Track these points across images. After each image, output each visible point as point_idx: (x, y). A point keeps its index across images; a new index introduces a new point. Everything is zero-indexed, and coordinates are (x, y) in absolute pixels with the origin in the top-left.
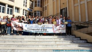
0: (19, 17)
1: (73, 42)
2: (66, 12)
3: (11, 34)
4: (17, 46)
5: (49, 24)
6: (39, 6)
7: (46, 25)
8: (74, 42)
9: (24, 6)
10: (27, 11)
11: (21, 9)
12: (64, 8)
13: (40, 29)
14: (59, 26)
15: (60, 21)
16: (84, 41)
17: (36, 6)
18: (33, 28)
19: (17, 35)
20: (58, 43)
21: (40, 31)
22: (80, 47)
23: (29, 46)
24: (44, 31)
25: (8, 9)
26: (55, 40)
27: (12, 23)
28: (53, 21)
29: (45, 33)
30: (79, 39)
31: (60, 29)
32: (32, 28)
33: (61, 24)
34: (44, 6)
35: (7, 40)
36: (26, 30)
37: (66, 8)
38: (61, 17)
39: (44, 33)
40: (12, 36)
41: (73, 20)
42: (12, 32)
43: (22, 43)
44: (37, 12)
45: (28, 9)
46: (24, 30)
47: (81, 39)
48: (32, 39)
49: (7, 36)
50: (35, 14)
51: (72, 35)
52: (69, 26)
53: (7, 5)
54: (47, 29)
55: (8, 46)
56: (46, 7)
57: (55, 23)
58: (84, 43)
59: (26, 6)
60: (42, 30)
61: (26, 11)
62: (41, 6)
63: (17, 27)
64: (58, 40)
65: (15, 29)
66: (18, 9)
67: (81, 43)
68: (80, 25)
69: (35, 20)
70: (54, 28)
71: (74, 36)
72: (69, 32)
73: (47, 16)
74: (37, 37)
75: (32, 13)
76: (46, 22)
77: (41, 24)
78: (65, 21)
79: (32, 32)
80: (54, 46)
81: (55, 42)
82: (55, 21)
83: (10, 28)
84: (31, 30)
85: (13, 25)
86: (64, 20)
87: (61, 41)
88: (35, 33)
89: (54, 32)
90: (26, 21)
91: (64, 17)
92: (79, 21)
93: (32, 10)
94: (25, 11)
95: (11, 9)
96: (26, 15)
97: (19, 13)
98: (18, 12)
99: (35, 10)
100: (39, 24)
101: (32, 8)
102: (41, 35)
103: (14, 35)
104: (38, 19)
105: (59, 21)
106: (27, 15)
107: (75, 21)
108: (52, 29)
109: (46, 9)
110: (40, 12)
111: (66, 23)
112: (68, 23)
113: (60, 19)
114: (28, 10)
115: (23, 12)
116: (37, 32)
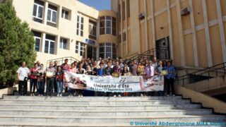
1: (176, 107)
3: (64, 95)
6: (110, 33)
8: (178, 106)
9: (78, 33)
10: (85, 44)
11: (72, 41)
12: (164, 39)
13: (117, 85)
14: (152, 79)
15: (152, 68)
16: (195, 106)
18: (104, 84)
20: (149, 109)
21: (117, 88)
23: (100, 114)
24: (124, 88)
25: (47, 42)
26: (145, 104)
29: (127, 91)
30: (188, 101)
31: (153, 84)
32: (102, 84)
33: (155, 74)
34: (121, 33)
36: (91, 88)
37: (168, 38)
40: (65, 99)
41: (183, 64)
42: (64, 91)
44: (105, 46)
45: (86, 40)
46: (88, 88)
47: (192, 103)
48: (103, 103)
50: (102, 50)
51: (177, 95)
53: (44, 35)
54: (129, 85)
56: (124, 34)
58: (196, 108)
59: (82, 34)
60: (121, 86)
61: (82, 44)
62: (114, 33)
63: (75, 82)
64: (149, 104)
66: (65, 41)
67: (190, 109)
70: (143, 83)
72: (171, 90)
75: (95, 49)
76: (127, 71)
77: (118, 77)
78: (163, 69)
79: (103, 90)
81: (143, 108)
86: (161, 68)
87: (154, 106)
89: (142, 89)
92: (194, 66)
93: (94, 42)
94: (79, 44)
95: (51, 42)
96: (81, 53)
97: (69, 49)
98: (65, 48)
99: (100, 42)
101: (95, 38)
104: (112, 67)
105: (150, 70)
106: (84, 53)
107: (186, 65)
108: (139, 84)
109: (125, 39)
110: (111, 47)
111: (165, 72)
114: (87, 43)
115: (77, 47)
116: (112, 90)
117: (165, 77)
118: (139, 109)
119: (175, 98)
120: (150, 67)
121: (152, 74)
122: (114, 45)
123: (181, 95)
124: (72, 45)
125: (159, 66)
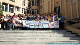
0: (19, 15)
1: (65, 36)
2: (60, 10)
3: (13, 29)
4: (18, 39)
5: (45, 21)
6: (36, 5)
7: (42, 21)
8: (66, 35)
9: (23, 5)
10: (26, 9)
11: (21, 8)
12: (58, 7)
13: (37, 25)
14: (53, 22)
17: (33, 5)
19: (18, 30)
20: (52, 36)
22: (71, 39)
24: (41, 27)
25: (10, 8)
26: (50, 34)
27: (13, 20)
28: (48, 18)
29: (42, 28)
30: (70, 33)
31: (54, 25)
32: (30, 24)
33: (55, 20)
34: (41, 5)
35: (10, 34)
36: (25, 26)
37: (60, 6)
38: (55, 15)
39: (40, 28)
40: (13, 31)
41: (66, 17)
42: (14, 28)
43: (22, 37)
44: (34, 10)
45: (27, 8)
46: (23, 26)
47: (72, 33)
49: (9, 31)
50: (33, 12)
51: (65, 30)
52: (62, 22)
53: (9, 5)
54: (43, 25)
55: (10, 39)
56: (42, 6)
57: (50, 19)
59: (25, 5)
60: (39, 25)
61: (25, 9)
62: (38, 5)
63: (18, 23)
64: (52, 34)
65: (16, 25)
66: (18, 8)
67: (72, 36)
68: (71, 21)
69: (33, 17)
71: (66, 31)
73: (43, 13)
74: (35, 31)
75: (30, 11)
76: (42, 19)
77: (38, 21)
78: (59, 18)
80: (49, 39)
81: (49, 36)
82: (50, 18)
83: (12, 24)
84: (30, 26)
85: (14, 22)
86: (58, 17)
87: (55, 35)
88: (33, 28)
89: (49, 27)
90: (25, 18)
91: (58, 15)
92: (71, 18)
93: (30, 9)
94: (24, 9)
95: (12, 8)
97: (19, 11)
99: (32, 9)
100: (36, 21)
101: (30, 7)
102: (38, 30)
103: (15, 30)
106: (26, 13)
107: (67, 17)
108: (48, 24)
109: (42, 8)
111: (59, 19)
112: (61, 20)
113: (54, 16)
114: (27, 9)
115: (23, 11)
116: (35, 27)
117: (60, 21)
118: (48, 36)
119: (64, 31)
120: (53, 17)
121: (54, 20)
122: (38, 10)
123: (67, 30)
124: (21, 10)
125: (57, 16)
